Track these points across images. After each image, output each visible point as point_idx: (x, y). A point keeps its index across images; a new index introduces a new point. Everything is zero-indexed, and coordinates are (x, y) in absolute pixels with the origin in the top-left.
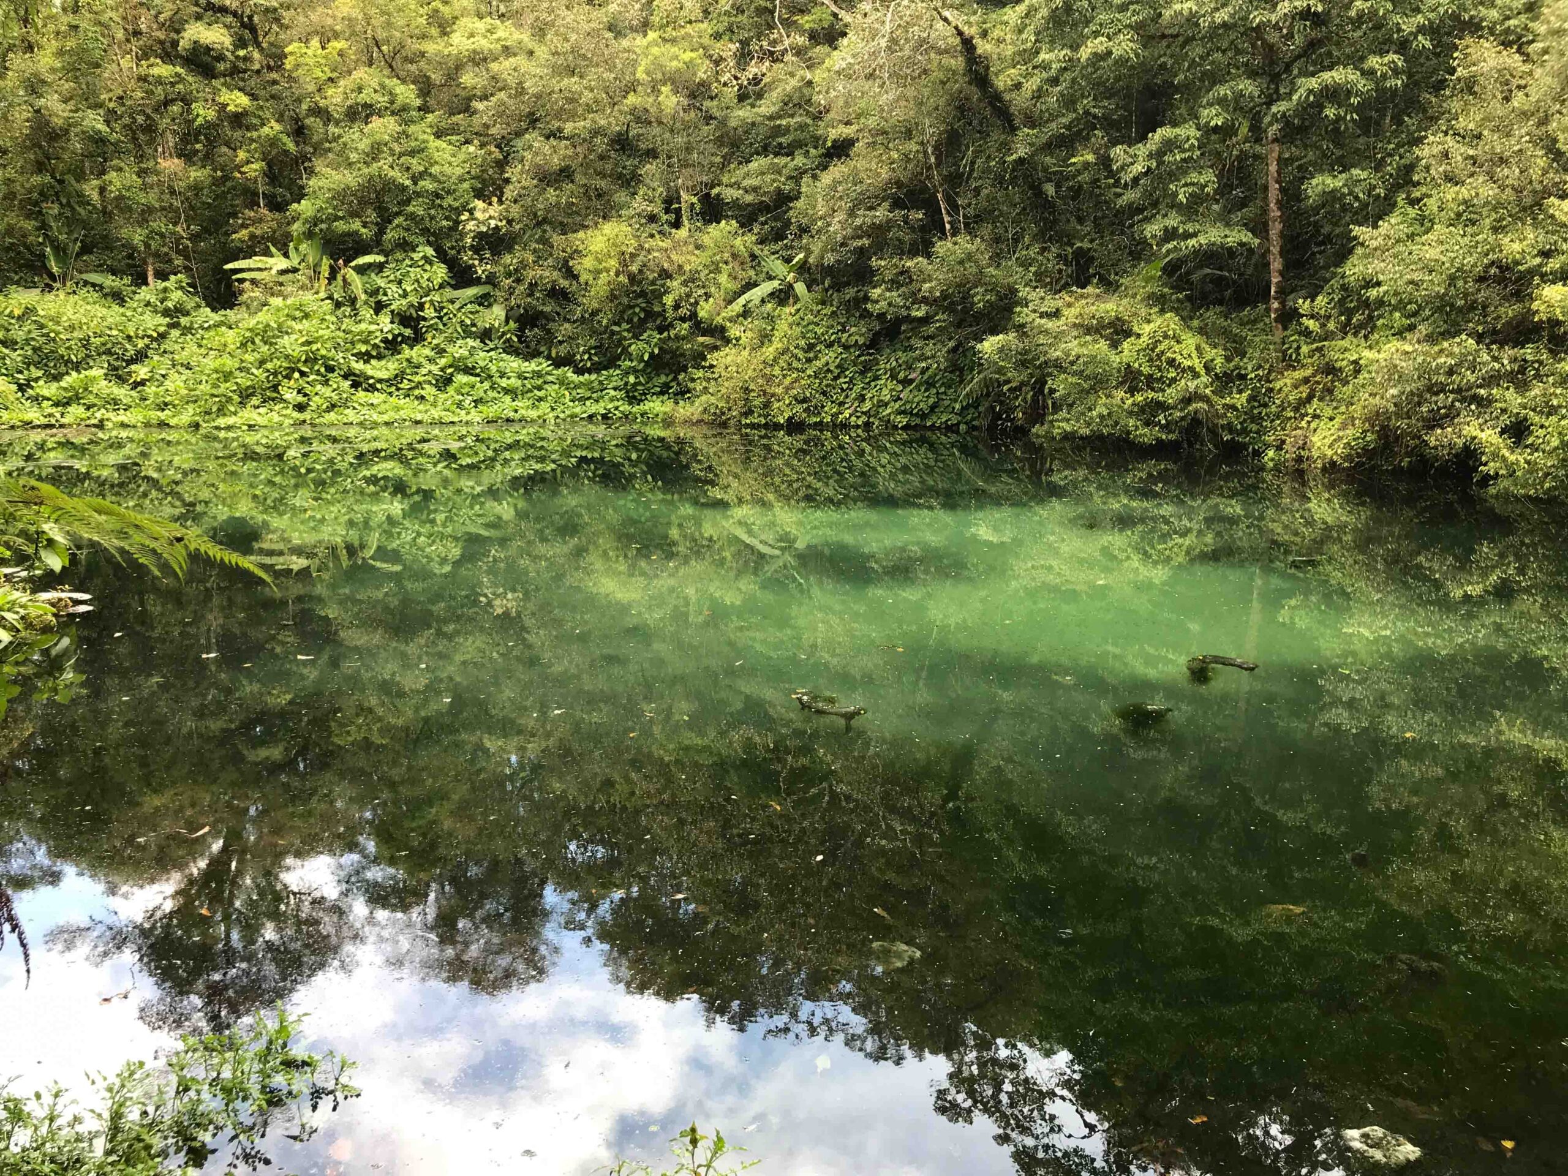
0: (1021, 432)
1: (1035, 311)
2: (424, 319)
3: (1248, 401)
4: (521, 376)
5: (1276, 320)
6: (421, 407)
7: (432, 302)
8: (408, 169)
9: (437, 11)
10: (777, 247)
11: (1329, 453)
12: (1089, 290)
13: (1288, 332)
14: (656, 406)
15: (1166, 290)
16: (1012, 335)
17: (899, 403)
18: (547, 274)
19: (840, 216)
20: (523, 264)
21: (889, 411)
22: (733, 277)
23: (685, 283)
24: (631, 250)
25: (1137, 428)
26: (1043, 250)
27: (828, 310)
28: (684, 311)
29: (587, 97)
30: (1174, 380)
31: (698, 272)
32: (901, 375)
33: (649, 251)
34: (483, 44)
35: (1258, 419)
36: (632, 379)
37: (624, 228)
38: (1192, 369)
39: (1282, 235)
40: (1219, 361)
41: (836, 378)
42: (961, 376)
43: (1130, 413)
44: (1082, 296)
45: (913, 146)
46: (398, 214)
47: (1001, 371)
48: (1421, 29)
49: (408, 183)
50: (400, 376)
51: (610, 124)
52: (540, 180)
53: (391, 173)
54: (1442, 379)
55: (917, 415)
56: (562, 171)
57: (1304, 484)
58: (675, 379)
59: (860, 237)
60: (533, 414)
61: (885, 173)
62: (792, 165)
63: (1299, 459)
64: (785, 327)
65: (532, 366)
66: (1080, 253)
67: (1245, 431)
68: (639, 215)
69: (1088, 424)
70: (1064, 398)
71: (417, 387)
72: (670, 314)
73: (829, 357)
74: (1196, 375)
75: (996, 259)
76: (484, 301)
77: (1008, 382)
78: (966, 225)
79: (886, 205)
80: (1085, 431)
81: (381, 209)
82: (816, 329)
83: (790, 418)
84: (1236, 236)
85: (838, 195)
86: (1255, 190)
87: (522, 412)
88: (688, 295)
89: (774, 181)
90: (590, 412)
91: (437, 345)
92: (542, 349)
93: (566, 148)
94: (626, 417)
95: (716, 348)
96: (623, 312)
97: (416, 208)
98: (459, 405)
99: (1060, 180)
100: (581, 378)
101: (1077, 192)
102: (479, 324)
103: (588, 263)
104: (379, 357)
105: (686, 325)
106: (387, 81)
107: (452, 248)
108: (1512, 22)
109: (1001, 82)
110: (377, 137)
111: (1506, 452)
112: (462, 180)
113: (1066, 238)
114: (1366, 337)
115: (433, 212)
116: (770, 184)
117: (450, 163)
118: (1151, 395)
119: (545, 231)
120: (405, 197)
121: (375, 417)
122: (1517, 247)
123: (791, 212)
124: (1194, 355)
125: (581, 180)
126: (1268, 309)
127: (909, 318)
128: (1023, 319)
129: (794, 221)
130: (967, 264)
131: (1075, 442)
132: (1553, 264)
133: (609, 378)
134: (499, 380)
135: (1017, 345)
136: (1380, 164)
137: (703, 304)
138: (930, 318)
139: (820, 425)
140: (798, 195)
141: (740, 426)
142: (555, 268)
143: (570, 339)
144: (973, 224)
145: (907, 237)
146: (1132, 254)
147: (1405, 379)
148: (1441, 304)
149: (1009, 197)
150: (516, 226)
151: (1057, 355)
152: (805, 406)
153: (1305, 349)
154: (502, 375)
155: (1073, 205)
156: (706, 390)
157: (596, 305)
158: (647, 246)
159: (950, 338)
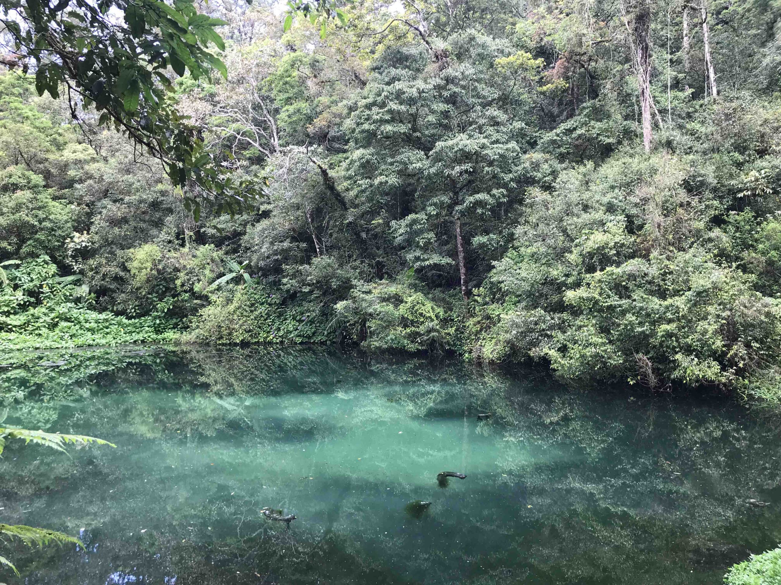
0: (356, 344)
1: (359, 291)
2: (42, 293)
3: (455, 331)
4: (97, 322)
5: (464, 294)
6: (39, 340)
7: (47, 284)
8: (37, 216)
9: (55, 139)
10: (234, 256)
11: (491, 356)
12: (384, 281)
13: (470, 301)
14: (170, 335)
15: (417, 282)
16: (350, 302)
17: (298, 331)
18: (113, 269)
19: (266, 245)
20: (100, 265)
21: (292, 335)
22: (212, 271)
23: (187, 274)
24: (159, 258)
25: (408, 345)
26: (362, 262)
27: (261, 287)
28: (186, 288)
29: (137, 185)
30: (423, 323)
31: (194, 269)
32: (298, 318)
33: (168, 259)
34: (80, 156)
35: (460, 339)
36: (158, 322)
37: (155, 247)
38: (430, 317)
39: (465, 258)
40: (441, 313)
41: (265, 320)
42: (327, 317)
43: (405, 337)
44: (381, 284)
45: (299, 213)
46: (30, 239)
47: (346, 317)
48: (512, 180)
49: (36, 223)
50: (28, 323)
51: (148, 198)
52: (110, 223)
53: (27, 219)
54: (532, 326)
55: (306, 337)
56: (122, 218)
57: (482, 368)
58: (181, 320)
59: (276, 255)
60: (103, 341)
61: (287, 225)
62: (241, 219)
63: (479, 357)
64: (239, 295)
65: (103, 316)
66: (378, 263)
67: (455, 345)
68: (163, 241)
69: (386, 343)
70: (375, 331)
71: (37, 329)
72: (179, 289)
73: (262, 310)
74: (432, 320)
75: (341, 266)
76: (78, 283)
77: (349, 321)
78: (327, 250)
79: (288, 240)
80: (385, 346)
81: (18, 235)
82: (255, 296)
83: (242, 340)
84: (446, 260)
85: (265, 235)
86: (452, 237)
87: (97, 341)
88: (189, 280)
89: (233, 226)
90: (135, 339)
91: (50, 307)
92: (109, 307)
93: (125, 208)
94: (155, 341)
95: (203, 306)
96: (154, 287)
97: (41, 236)
98: (62, 338)
99: (368, 231)
100: (130, 322)
101: (375, 236)
102: (74, 295)
103: (136, 264)
104: (15, 313)
105: (187, 295)
106: (26, 173)
107: (60, 256)
108: (547, 178)
109: (340, 188)
110: (20, 201)
111: (560, 360)
112: (67, 222)
113: (372, 256)
114: (502, 304)
115: (50, 238)
116: (231, 227)
117: (60, 213)
118: (413, 329)
119: (112, 248)
120: (33, 230)
121: (12, 346)
122: (555, 273)
123: (242, 241)
124: (431, 311)
125: (133, 223)
126: (461, 289)
127: (301, 292)
128: (355, 294)
129: (243, 245)
130: (328, 268)
131: (381, 351)
132: (570, 280)
133: (145, 321)
134: (84, 324)
135: (352, 305)
136: (501, 232)
137: (196, 284)
138: (311, 292)
139: (258, 343)
140: (245, 233)
141: (216, 345)
142: (117, 266)
143: (124, 302)
144: (329, 250)
145: (299, 255)
146: (401, 264)
147: (518, 326)
148: (530, 294)
149: (346, 238)
150: (97, 245)
151: (370, 310)
152: (250, 334)
153: (477, 308)
154: (87, 321)
155: (374, 242)
156: (198, 327)
157: (139, 285)
158: (167, 256)
159: (321, 301)
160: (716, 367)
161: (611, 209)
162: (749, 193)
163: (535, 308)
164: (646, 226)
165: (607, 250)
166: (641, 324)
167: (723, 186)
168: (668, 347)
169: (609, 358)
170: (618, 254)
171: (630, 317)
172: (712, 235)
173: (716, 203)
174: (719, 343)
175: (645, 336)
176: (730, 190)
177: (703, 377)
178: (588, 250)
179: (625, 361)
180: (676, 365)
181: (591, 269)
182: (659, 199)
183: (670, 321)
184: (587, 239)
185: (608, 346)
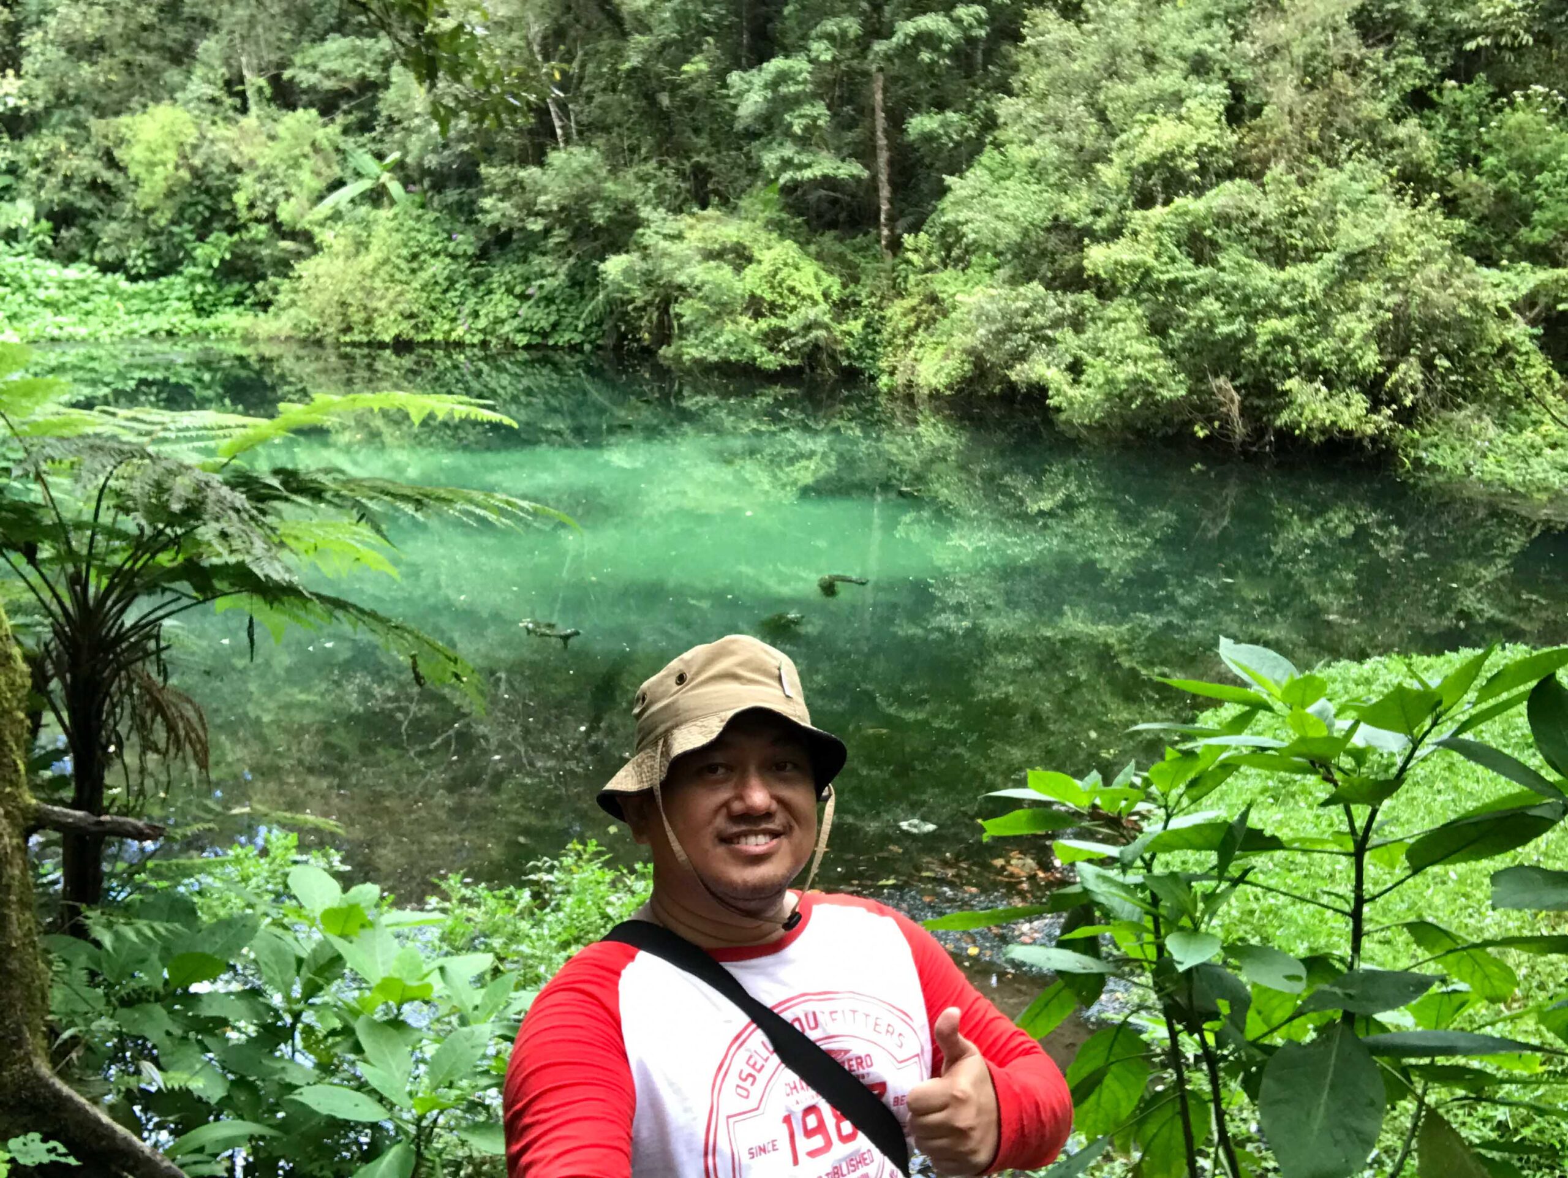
0: (648, 353)
1: (657, 233)
3: (863, 327)
4: (63, 286)
5: (886, 246)
10: (364, 140)
11: (934, 382)
12: (710, 212)
13: (897, 261)
14: (229, 318)
15: (784, 215)
16: (635, 256)
17: (518, 320)
18: (85, 164)
20: (54, 153)
21: (507, 328)
22: (317, 174)
23: (259, 180)
24: (192, 140)
25: (762, 354)
26: (662, 165)
27: (431, 215)
28: (261, 211)
30: (794, 308)
31: (273, 167)
32: (518, 290)
33: (212, 142)
35: (872, 345)
36: (199, 288)
37: (180, 112)
38: (811, 297)
39: (891, 163)
40: (835, 288)
41: (445, 292)
42: (583, 291)
43: (755, 340)
44: (705, 219)
45: (514, 39)
47: (627, 291)
52: (68, 52)
55: (537, 333)
56: (96, 40)
58: (252, 287)
59: (467, 141)
60: (82, 332)
62: (377, 48)
63: (910, 384)
64: (383, 233)
65: (73, 273)
66: (698, 167)
67: (861, 357)
68: (199, 99)
69: (716, 350)
70: (690, 323)
72: (243, 214)
73: (437, 268)
74: (815, 303)
75: (614, 171)
77: (632, 301)
78: (580, 133)
80: (714, 358)
82: (419, 236)
83: (397, 336)
84: (850, 170)
86: (865, 111)
87: (69, 329)
88: (265, 193)
89: (359, 65)
90: (151, 328)
92: (84, 252)
93: (101, 16)
94: (196, 332)
95: (299, 255)
96: (184, 209)
99: (674, 88)
100: (136, 287)
101: (691, 103)
103: (138, 153)
105: (263, 228)
111: (1066, 388)
113: (683, 151)
114: (963, 270)
116: (352, 69)
118: (774, 321)
119: (77, 112)
122: (1074, 206)
123: (380, 104)
124: (813, 282)
125: (123, 54)
126: (879, 235)
127: (523, 229)
128: (646, 241)
129: (384, 113)
130: (585, 177)
131: (705, 368)
132: (1101, 223)
133: (170, 287)
134: (34, 291)
135: (641, 266)
136: (970, 108)
137: (282, 204)
138: (547, 232)
139: (430, 344)
140: (386, 84)
141: (338, 344)
142: (95, 157)
143: (120, 241)
144: (586, 133)
145: (516, 142)
146: (749, 172)
147: (991, 320)
148: (1019, 251)
149: (623, 105)
150: (40, 105)
151: (681, 278)
152: (413, 322)
153: (912, 278)
154: (39, 284)
155: (688, 116)
156: (293, 303)
157: (150, 202)
158: (210, 136)
159: (569, 254)
160: (1360, 402)
161: (1199, 66)
162: (1488, 41)
163: (1030, 280)
164: (1267, 110)
165: (1180, 161)
166: (1231, 317)
167: (1439, 22)
168: (1275, 364)
169: (1161, 385)
170: (1203, 170)
171: (1211, 304)
172: (1401, 131)
173: (1419, 61)
174: (1370, 359)
175: (1236, 343)
176: (1453, 32)
177: (1333, 423)
178: (1144, 158)
179: (1190, 392)
180: (1285, 399)
181: (1145, 201)
182: (1299, 51)
183: (1286, 313)
184: (1142, 135)
185: (1162, 362)
